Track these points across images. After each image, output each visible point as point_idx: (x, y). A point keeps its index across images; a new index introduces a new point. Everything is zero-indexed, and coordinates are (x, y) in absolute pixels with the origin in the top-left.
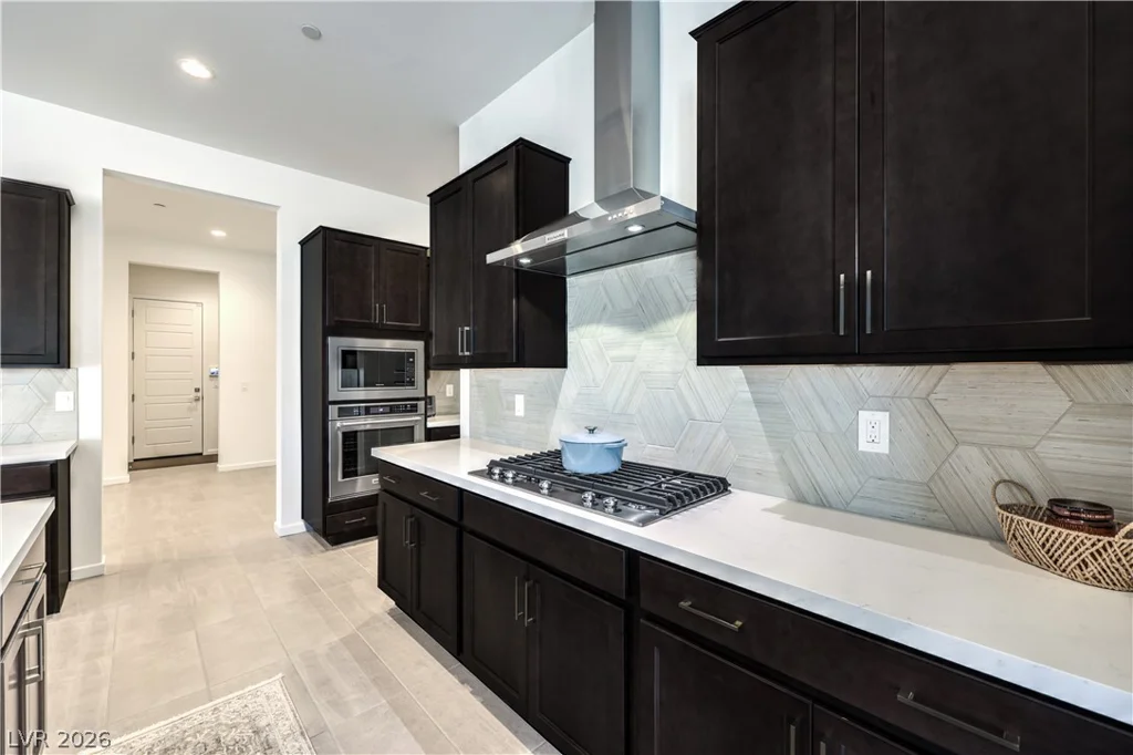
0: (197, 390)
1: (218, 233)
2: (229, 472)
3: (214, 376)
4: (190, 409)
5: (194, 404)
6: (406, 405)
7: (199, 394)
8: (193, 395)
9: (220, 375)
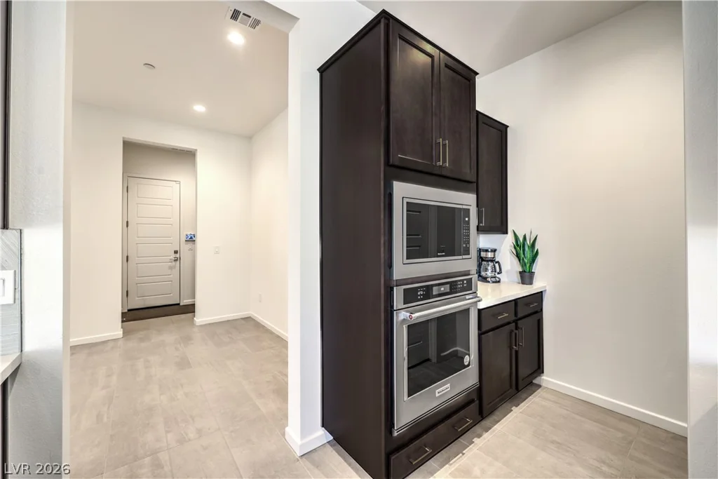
0: (176, 252)
1: (199, 108)
2: (205, 325)
3: (191, 239)
4: (171, 268)
5: (174, 263)
6: (463, 280)
7: (178, 256)
8: (173, 256)
9: (198, 239)
